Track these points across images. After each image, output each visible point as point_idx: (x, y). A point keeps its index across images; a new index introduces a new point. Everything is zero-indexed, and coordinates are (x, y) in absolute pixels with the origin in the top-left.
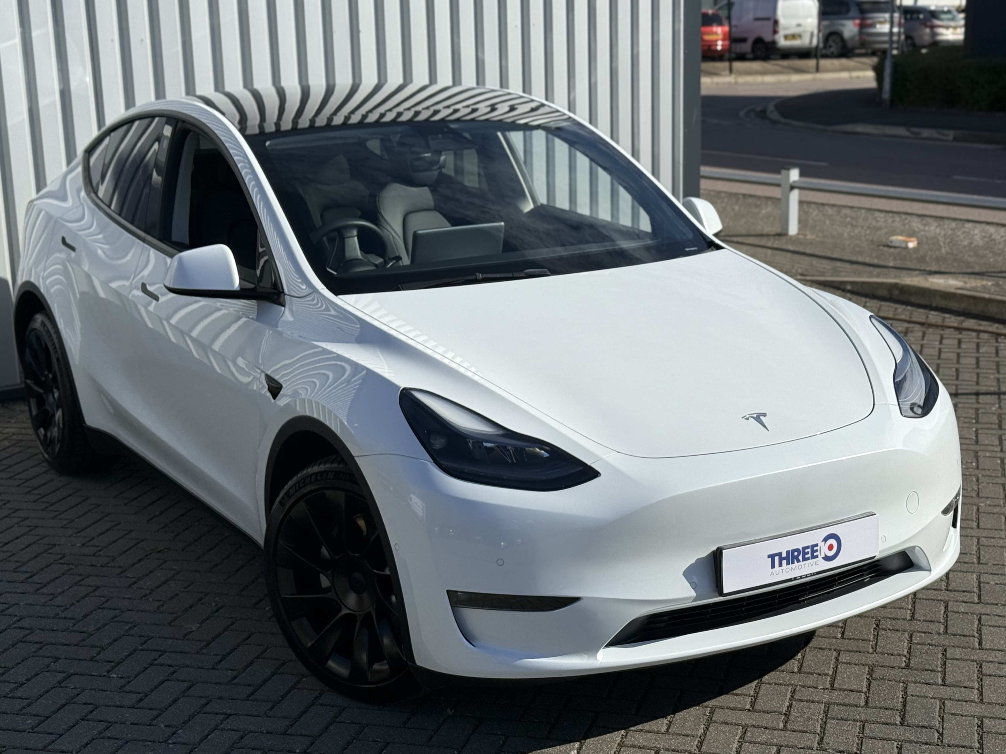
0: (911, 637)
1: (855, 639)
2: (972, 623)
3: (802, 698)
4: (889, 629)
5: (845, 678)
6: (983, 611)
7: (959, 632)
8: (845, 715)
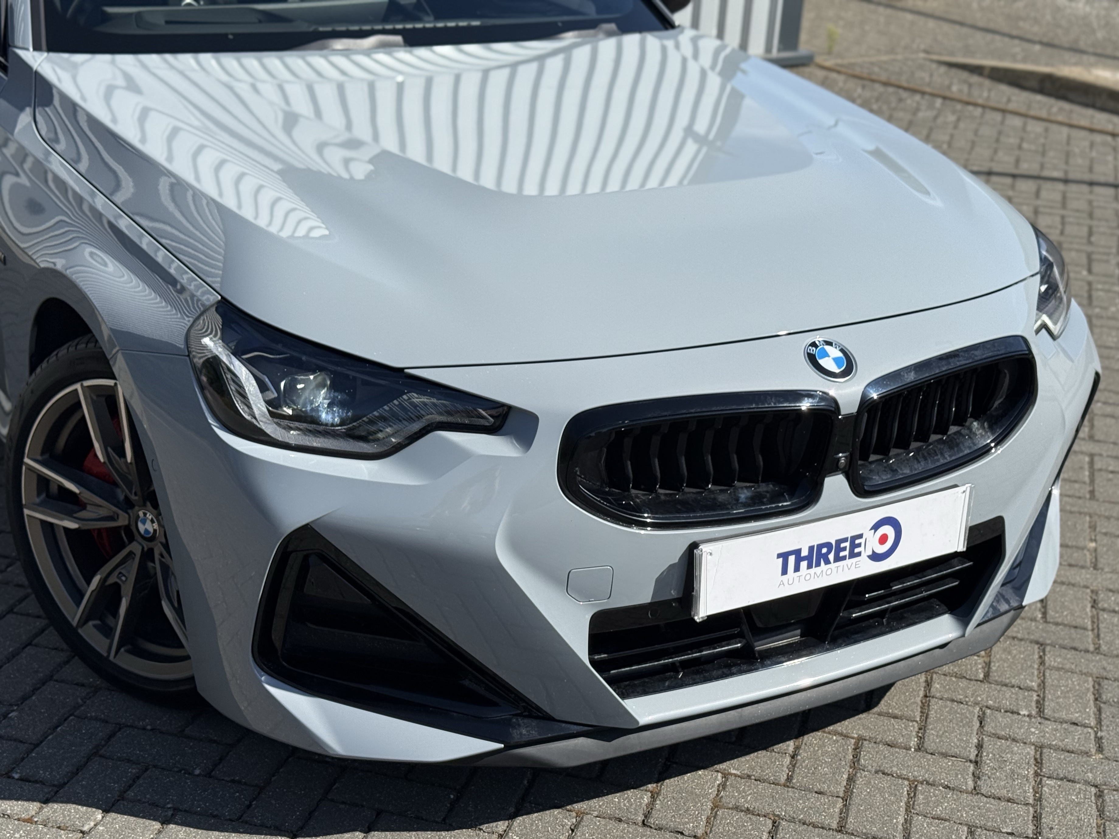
1: (1065, 625)
3: (998, 732)
5: (1058, 697)
8: (1070, 771)
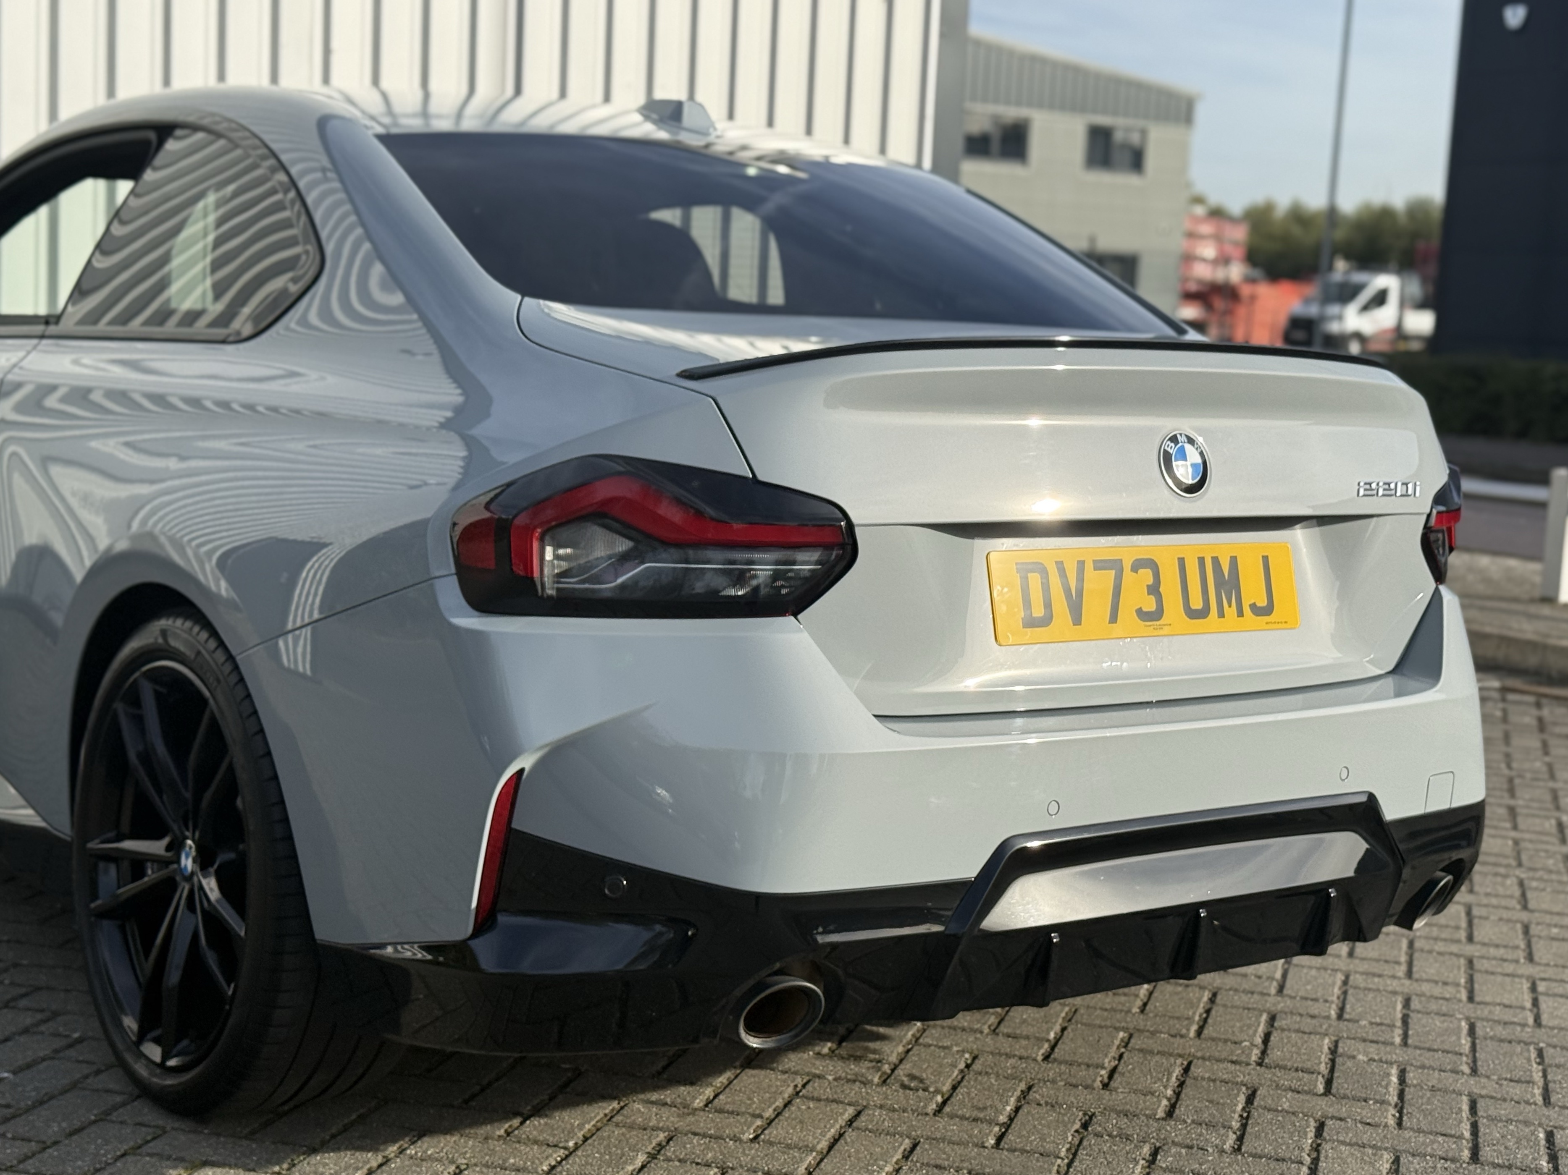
0: (1155, 1153)
2: (1304, 1134)
4: (1109, 1135)
6: (1331, 1111)
7: (1269, 1149)
